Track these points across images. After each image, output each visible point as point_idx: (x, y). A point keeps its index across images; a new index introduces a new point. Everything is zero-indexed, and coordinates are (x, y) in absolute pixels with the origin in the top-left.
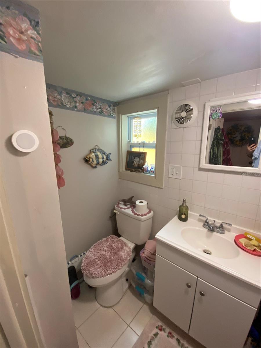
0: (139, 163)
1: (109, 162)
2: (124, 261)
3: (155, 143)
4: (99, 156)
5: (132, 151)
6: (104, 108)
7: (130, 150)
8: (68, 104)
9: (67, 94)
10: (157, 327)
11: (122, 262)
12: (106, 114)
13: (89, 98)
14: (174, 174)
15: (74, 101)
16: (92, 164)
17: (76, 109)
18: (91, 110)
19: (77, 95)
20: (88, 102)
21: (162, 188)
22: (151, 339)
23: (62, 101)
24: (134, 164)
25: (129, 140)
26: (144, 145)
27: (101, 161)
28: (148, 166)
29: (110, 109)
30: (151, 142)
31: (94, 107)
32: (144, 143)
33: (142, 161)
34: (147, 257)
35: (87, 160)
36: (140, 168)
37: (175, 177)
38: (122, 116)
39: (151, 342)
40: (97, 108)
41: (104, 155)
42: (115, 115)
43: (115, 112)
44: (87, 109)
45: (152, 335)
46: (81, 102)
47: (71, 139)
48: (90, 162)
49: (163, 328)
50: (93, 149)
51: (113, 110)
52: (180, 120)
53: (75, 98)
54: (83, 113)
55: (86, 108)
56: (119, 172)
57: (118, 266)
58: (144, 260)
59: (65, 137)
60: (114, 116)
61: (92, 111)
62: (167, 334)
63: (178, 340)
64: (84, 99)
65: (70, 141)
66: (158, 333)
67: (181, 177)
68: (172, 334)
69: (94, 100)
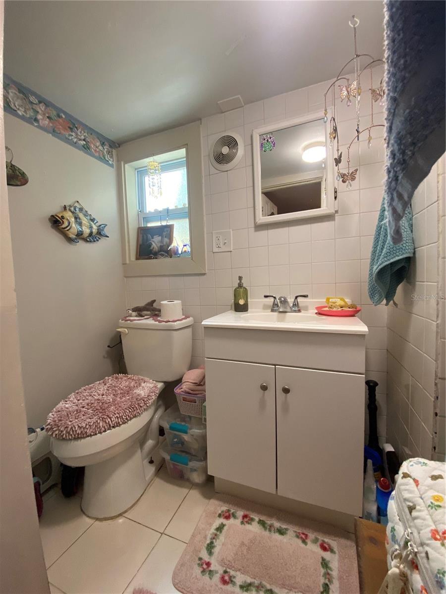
0: (162, 245)
3: (187, 206)
4: (84, 222)
5: (147, 227)
6: (92, 143)
7: (143, 226)
8: (21, 108)
9: (19, 93)
10: (220, 516)
12: (97, 155)
13: (64, 116)
14: (221, 245)
15: (32, 108)
16: (68, 230)
17: (36, 124)
18: (67, 136)
19: (40, 102)
20: (61, 120)
21: (204, 274)
22: (211, 539)
23: (8, 100)
24: (151, 248)
25: (139, 209)
26: (168, 213)
27: (86, 231)
29: (104, 149)
31: (73, 134)
32: (168, 210)
33: (166, 240)
37: (224, 249)
38: (126, 165)
39: (212, 543)
40: (79, 137)
41: (92, 223)
42: (113, 161)
43: (112, 157)
44: (59, 132)
45: (213, 530)
46: (47, 115)
47: (24, 173)
48: (64, 226)
49: (231, 513)
50: (70, 206)
51: (109, 152)
53: (36, 104)
54: (51, 135)
55: (55, 129)
56: (124, 263)
58: (184, 399)
59: (10, 165)
60: (110, 162)
61: (69, 139)
62: (240, 520)
63: (262, 523)
64: (53, 113)
65: (20, 175)
66: (224, 524)
67: (232, 249)
68: (249, 517)
69: (73, 124)
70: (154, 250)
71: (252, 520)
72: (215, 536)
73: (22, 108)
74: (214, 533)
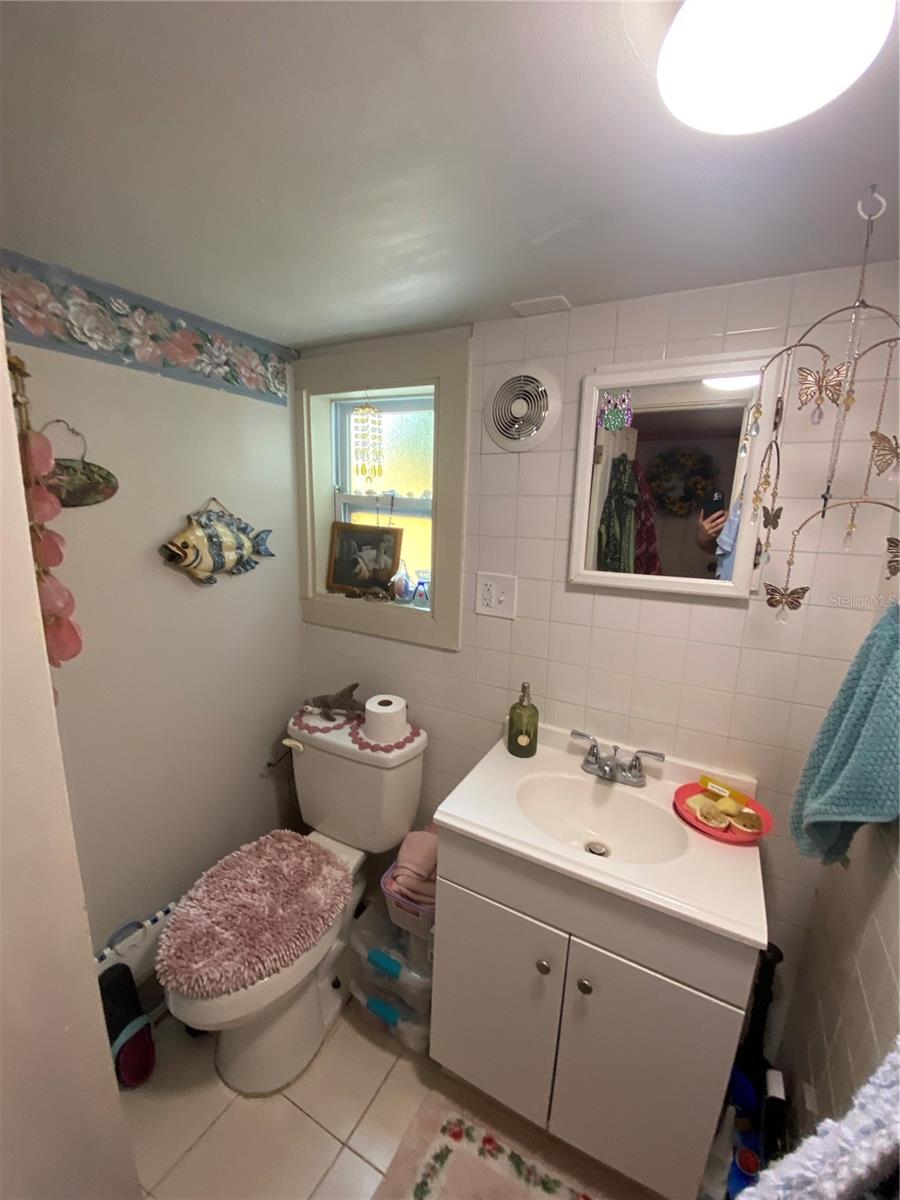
0: (377, 567)
1: (264, 563)
2: (323, 917)
3: (431, 497)
4: (224, 539)
5: (351, 525)
6: (242, 363)
7: (343, 521)
8: (95, 336)
9: (90, 300)
10: (444, 1130)
11: (314, 923)
12: (253, 387)
13: (184, 324)
14: (493, 602)
15: (120, 328)
16: (195, 568)
17: (127, 361)
18: (191, 366)
19: (134, 308)
20: (178, 335)
21: (455, 652)
22: (424, 1175)
23: (68, 325)
24: (357, 570)
25: (337, 484)
26: (391, 504)
27: (230, 557)
28: (407, 576)
29: (267, 369)
30: (418, 495)
31: (205, 357)
32: (393, 498)
33: (385, 560)
34: (406, 891)
35: (173, 556)
36: (380, 585)
37: (497, 611)
38: (312, 398)
39: (424, 1184)
40: (216, 360)
41: (242, 536)
42: (286, 391)
43: (283, 383)
44: (174, 363)
45: (428, 1158)
46: (150, 333)
47: (108, 473)
48: (187, 562)
49: (464, 1127)
50: (199, 514)
51: (278, 373)
52: (509, 427)
53: (126, 316)
54: (159, 375)
55: (168, 359)
56: (303, 598)
57: (303, 938)
58: (398, 905)
59: (81, 466)
60: (280, 394)
61: (194, 372)
62: (478, 1144)
63: (515, 1159)
64: (161, 323)
65: (101, 480)
66: (450, 1147)
67: (515, 613)
68: (495, 1143)
69: (202, 333)
70: (362, 575)
71: (500, 1150)
72: (431, 1172)
73: (98, 334)
74: (429, 1164)
